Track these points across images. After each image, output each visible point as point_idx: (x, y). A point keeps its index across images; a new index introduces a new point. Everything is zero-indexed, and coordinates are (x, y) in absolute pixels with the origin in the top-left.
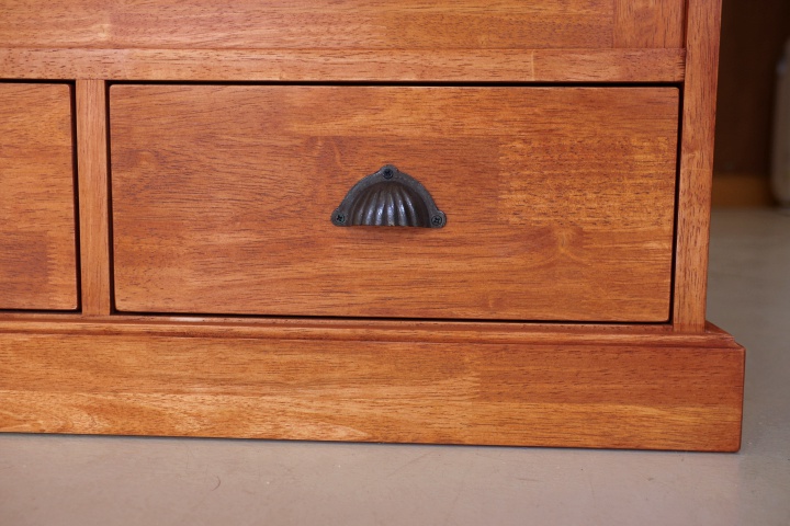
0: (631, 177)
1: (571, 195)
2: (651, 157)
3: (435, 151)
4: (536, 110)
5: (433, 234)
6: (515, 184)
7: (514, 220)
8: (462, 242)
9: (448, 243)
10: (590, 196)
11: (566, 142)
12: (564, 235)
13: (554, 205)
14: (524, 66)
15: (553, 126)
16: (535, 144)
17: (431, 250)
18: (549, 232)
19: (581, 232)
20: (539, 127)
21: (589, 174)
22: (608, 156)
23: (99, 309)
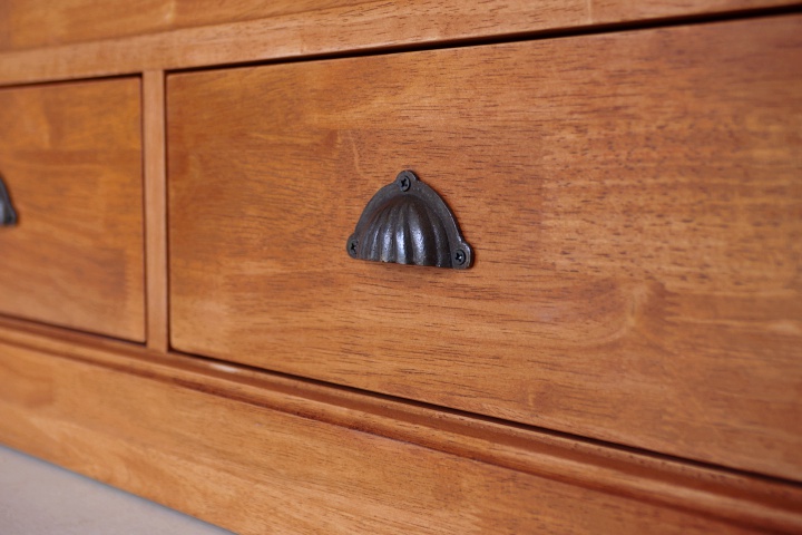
0: (746, 192)
1: (646, 222)
2: (782, 154)
3: (461, 148)
4: (595, 75)
5: (460, 277)
6: (566, 202)
7: (563, 262)
8: (494, 295)
9: (478, 294)
10: (677, 226)
11: (639, 129)
12: (640, 293)
13: (621, 240)
15: (620, 102)
16: (593, 133)
17: (457, 303)
18: (613, 287)
19: (661, 292)
20: (598, 103)
21: (675, 187)
22: (706, 152)
23: (157, 344)
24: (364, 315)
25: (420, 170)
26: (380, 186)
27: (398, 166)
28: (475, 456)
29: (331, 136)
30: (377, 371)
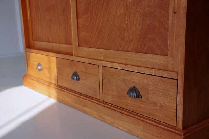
0: (169, 96)
1: (160, 97)
2: (172, 93)
3: (140, 85)
4: (154, 80)
5: (140, 99)
6: (152, 93)
7: (151, 100)
8: (144, 102)
9: (142, 101)
10: (163, 98)
11: (159, 87)
12: (159, 105)
13: (157, 99)
14: (152, 72)
15: (157, 84)
16: (154, 87)
17: (140, 102)
18: (156, 103)
19: (161, 105)
20: (155, 84)
21: (162, 94)
22: (165, 91)
23: (101, 100)
24: (129, 102)
25: (136, 86)
26: (131, 87)
27: (133, 85)
28: (142, 120)
29: (124, 80)
30: (131, 108)
